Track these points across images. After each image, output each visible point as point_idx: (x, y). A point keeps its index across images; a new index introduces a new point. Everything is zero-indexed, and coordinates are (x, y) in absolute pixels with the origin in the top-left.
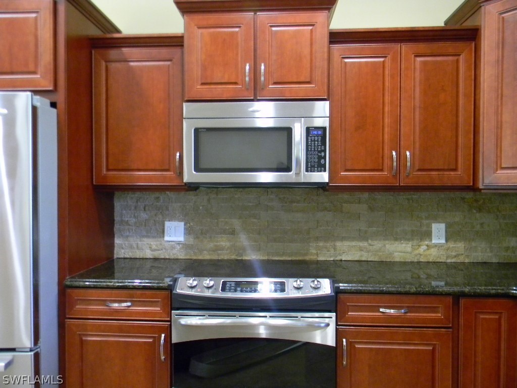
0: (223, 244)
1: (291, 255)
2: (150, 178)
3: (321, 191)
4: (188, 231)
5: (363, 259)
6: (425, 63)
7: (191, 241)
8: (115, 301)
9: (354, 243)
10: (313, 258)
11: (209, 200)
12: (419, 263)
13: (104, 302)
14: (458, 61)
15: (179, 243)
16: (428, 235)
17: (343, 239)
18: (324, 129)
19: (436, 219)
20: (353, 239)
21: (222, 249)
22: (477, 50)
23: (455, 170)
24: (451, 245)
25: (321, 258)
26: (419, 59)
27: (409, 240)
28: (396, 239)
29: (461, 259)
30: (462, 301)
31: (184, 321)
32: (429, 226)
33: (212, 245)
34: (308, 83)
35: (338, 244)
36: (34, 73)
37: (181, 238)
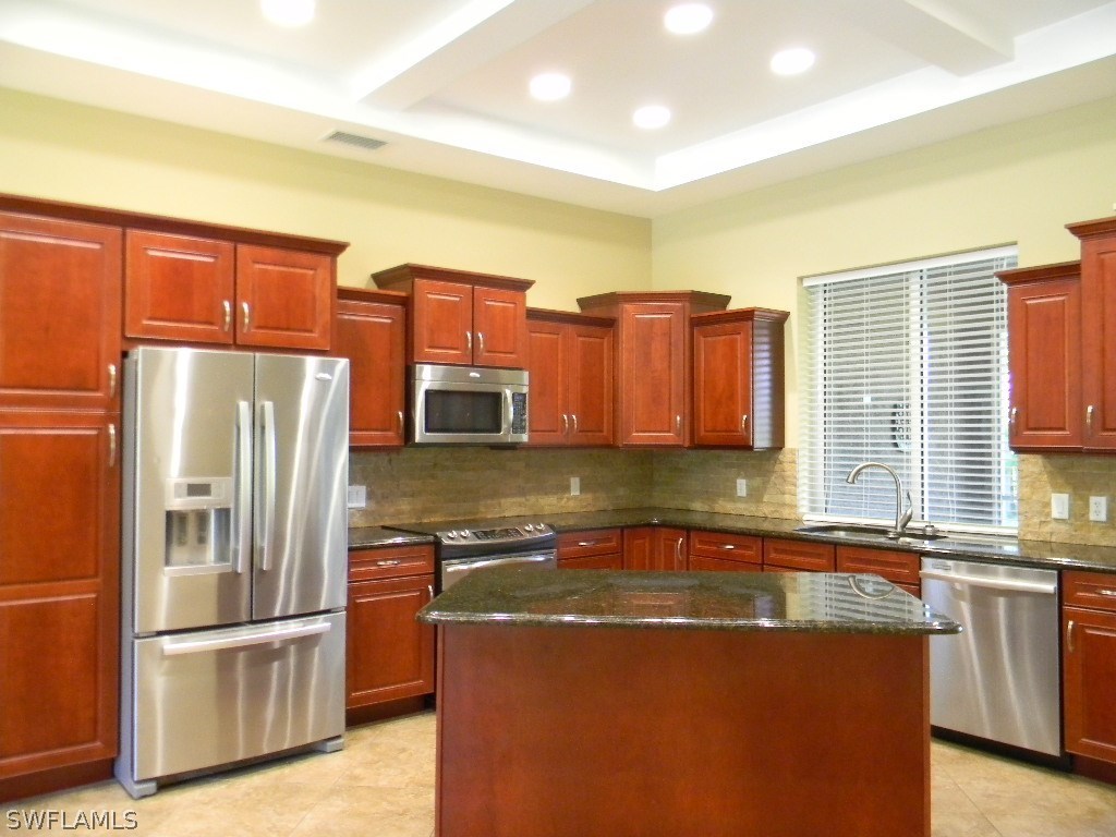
0: (404, 507)
1: (465, 514)
2: (372, 439)
3: (488, 450)
4: (370, 496)
5: (522, 514)
6: (583, 342)
7: (373, 506)
8: (381, 560)
9: (514, 500)
10: (483, 516)
11: (390, 461)
12: (562, 514)
13: (374, 562)
14: (602, 344)
15: (359, 510)
16: (567, 488)
17: (507, 496)
18: (525, 394)
19: (572, 473)
20: (513, 495)
21: (403, 513)
22: (616, 336)
23: (602, 431)
24: (584, 496)
25: (489, 517)
26: (581, 339)
27: (555, 494)
28: (546, 494)
29: (590, 509)
30: (625, 532)
31: (450, 569)
32: (568, 481)
33: (392, 510)
34: (511, 353)
35: (503, 501)
36: (311, 331)
37: (362, 504)
